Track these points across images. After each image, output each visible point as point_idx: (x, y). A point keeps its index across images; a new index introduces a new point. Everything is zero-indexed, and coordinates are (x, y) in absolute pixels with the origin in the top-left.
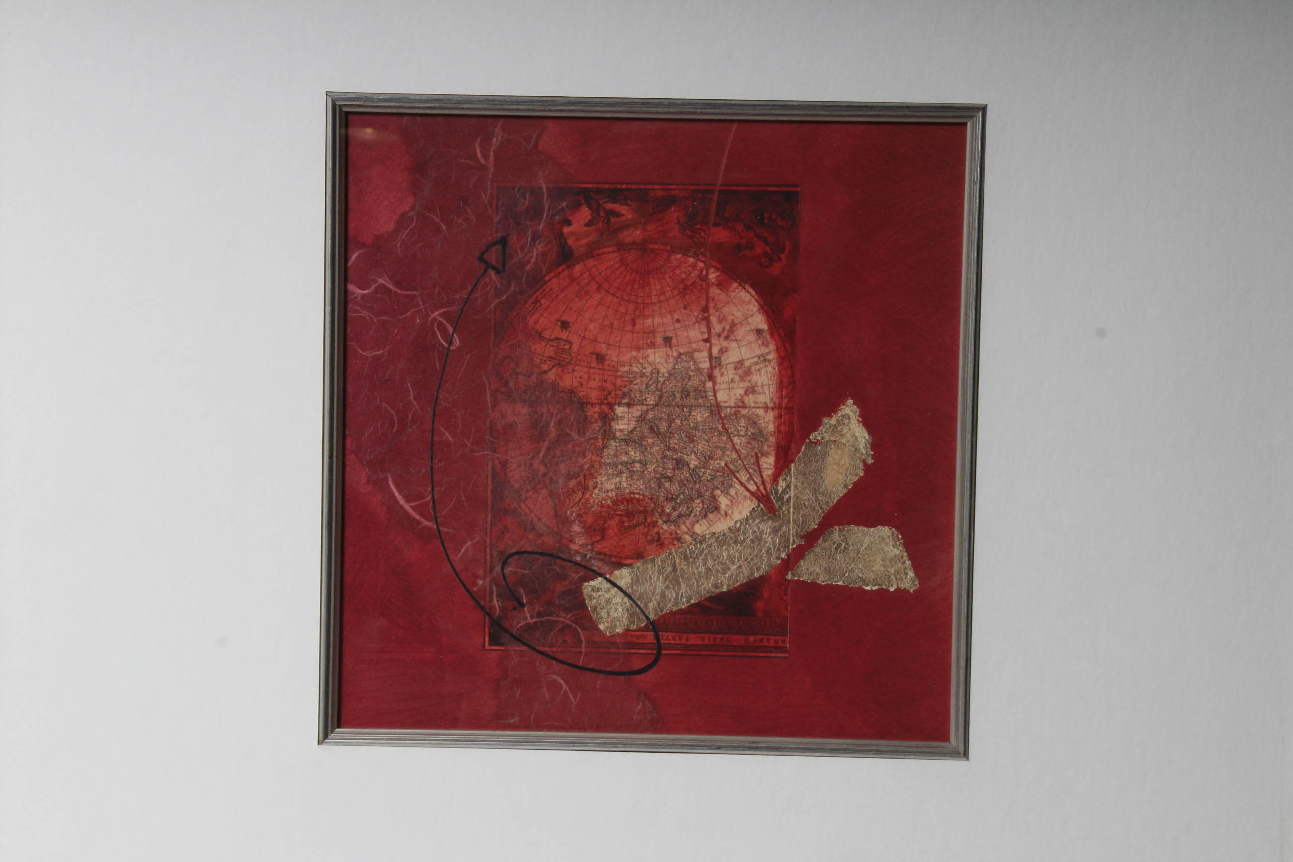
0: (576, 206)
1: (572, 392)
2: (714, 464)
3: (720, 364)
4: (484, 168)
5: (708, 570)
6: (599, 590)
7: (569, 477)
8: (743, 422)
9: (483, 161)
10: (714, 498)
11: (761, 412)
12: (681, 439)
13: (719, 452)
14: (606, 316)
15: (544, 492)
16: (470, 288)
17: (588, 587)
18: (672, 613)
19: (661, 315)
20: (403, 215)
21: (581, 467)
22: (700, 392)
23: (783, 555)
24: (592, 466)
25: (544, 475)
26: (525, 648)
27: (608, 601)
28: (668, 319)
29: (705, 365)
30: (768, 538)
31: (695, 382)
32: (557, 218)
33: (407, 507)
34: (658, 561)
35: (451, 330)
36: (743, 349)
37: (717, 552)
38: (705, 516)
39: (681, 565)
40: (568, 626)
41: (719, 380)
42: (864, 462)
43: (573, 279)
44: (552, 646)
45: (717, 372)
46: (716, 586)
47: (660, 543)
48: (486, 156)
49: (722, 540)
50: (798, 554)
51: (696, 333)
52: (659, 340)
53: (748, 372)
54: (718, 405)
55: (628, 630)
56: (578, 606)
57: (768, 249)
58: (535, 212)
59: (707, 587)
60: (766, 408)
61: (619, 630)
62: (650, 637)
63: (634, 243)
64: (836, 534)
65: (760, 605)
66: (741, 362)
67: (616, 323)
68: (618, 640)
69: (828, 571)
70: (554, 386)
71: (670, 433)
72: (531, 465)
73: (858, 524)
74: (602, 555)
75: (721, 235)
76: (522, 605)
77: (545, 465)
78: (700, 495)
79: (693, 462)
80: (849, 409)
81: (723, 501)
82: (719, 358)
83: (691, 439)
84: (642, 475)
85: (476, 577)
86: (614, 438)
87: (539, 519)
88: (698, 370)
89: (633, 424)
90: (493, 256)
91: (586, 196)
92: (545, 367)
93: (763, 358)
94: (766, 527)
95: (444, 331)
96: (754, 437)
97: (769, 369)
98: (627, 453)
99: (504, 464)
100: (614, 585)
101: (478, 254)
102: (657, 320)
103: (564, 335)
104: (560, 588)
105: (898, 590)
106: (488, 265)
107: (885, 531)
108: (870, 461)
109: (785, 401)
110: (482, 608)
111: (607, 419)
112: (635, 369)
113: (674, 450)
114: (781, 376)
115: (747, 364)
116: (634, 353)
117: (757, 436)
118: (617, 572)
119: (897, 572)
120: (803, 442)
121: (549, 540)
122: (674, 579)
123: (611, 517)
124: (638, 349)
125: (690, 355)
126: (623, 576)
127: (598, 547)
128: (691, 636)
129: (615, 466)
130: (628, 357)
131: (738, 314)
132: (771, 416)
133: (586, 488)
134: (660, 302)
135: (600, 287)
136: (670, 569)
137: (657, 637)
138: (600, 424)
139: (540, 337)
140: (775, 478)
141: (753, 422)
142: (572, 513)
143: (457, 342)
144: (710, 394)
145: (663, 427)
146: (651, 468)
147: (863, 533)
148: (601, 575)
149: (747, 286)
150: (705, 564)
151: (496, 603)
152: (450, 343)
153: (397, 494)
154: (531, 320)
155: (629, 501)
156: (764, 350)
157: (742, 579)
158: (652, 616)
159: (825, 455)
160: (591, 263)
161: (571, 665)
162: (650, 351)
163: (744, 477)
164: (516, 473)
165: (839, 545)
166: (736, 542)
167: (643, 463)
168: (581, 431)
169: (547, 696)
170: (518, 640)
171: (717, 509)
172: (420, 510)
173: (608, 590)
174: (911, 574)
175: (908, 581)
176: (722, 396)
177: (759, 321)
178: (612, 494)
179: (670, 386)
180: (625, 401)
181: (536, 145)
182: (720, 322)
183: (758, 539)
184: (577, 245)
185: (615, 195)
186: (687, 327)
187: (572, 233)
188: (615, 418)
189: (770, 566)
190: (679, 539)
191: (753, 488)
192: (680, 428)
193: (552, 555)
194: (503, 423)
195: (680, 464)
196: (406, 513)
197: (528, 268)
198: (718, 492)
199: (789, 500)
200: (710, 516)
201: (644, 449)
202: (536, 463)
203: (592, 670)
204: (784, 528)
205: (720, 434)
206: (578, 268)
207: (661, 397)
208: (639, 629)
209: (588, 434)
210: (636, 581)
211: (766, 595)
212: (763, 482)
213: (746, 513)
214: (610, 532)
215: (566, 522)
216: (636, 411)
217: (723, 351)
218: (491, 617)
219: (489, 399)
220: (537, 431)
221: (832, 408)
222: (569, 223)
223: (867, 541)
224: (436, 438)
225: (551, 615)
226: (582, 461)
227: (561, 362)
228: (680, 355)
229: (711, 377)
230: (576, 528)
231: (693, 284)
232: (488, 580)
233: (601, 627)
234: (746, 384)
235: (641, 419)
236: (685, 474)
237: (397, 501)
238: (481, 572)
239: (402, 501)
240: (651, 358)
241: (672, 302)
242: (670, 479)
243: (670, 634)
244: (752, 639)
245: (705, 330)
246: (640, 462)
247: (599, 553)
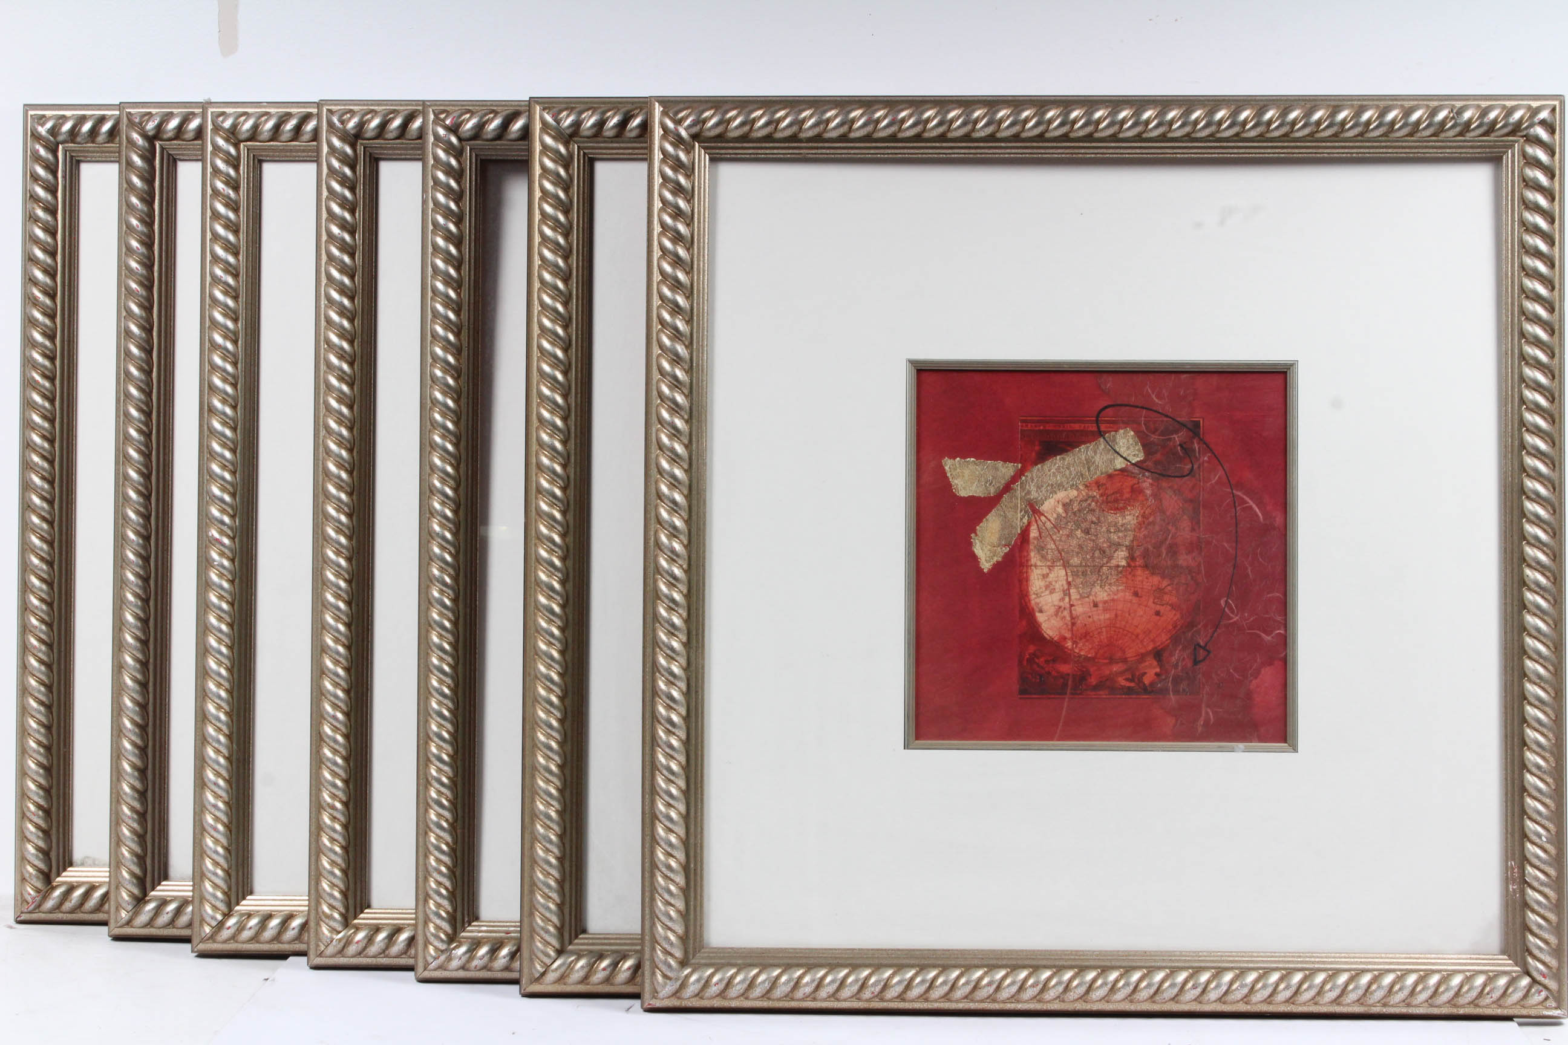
0: (1152, 684)
1: (1153, 574)
2: (1066, 532)
3: (1064, 591)
4: (1208, 706)
5: (1069, 469)
6: (1134, 455)
7: (1153, 523)
8: (1049, 557)
9: (1209, 710)
10: (1066, 511)
11: (1039, 563)
12: (1087, 546)
13: (1063, 539)
14: (1133, 619)
15: (1168, 513)
16: (1215, 634)
17: (1141, 457)
18: (1090, 442)
19: (1100, 620)
20: (1256, 678)
21: (1146, 528)
22: (1075, 574)
23: (1023, 478)
24: (1140, 529)
25: (1168, 523)
26: (1179, 419)
27: (1128, 448)
28: (1096, 618)
29: (1072, 591)
30: (1033, 489)
31: (1079, 581)
32: (1163, 677)
33: (1251, 503)
34: (1098, 473)
35: (1226, 609)
36: (1050, 600)
37: (1064, 479)
38: (1071, 500)
39: (1085, 471)
40: (1154, 433)
41: (1065, 583)
42: (976, 535)
43: (1153, 641)
44: (1162, 421)
45: (1066, 587)
46: (1064, 459)
47: (1098, 484)
48: (1207, 713)
49: (1061, 486)
50: (1014, 479)
51: (1079, 610)
52: (1100, 605)
53: (1047, 587)
54: (1065, 567)
55: (1116, 431)
56: (1147, 447)
57: (1037, 660)
58: (1177, 680)
59: (1069, 458)
60: (1036, 566)
61: (1121, 431)
62: (1103, 428)
63: (1117, 663)
64: (992, 491)
65: (1037, 448)
66: (1051, 593)
67: (1127, 615)
68: (1121, 425)
69: (997, 469)
70: (1163, 577)
71: (1093, 550)
72: (1177, 529)
73: (979, 498)
74: (1132, 476)
75: (1065, 668)
76: (1181, 445)
77: (1168, 530)
78: (1074, 513)
79: (1079, 533)
80: (986, 566)
81: (1060, 510)
82: (1065, 595)
83: (1080, 547)
84: (1109, 524)
85: (1209, 462)
86: (1126, 546)
87: (1171, 497)
88: (1077, 587)
89: (1116, 555)
90: (1202, 653)
91: (1145, 690)
92: (1169, 588)
93: (1038, 595)
94: (1034, 495)
95: (1231, 609)
96: (1042, 548)
97: (1034, 589)
98: (1119, 538)
99: (1193, 530)
100: (1125, 459)
101: (1211, 655)
102: (1102, 617)
103: (1158, 608)
104: (1158, 456)
105: (954, 458)
106: (1204, 648)
107: (963, 493)
108: (973, 535)
109: (1025, 570)
110: (1205, 443)
111: (1131, 558)
112: (1115, 588)
113: (1090, 540)
114: (1027, 586)
115: (1047, 592)
116: (1116, 597)
117: (1041, 549)
118: (1124, 466)
119: (955, 469)
120: (1013, 546)
121: (1164, 484)
122: (1089, 462)
123: (1128, 499)
124: (1113, 600)
125: (1082, 597)
126: (1120, 464)
127: (1135, 481)
128: (1078, 428)
129: (1126, 530)
130: (1119, 596)
131: (1053, 621)
132: (1033, 561)
133: (1143, 516)
134: (1101, 628)
135: (1137, 636)
136: (1092, 468)
137: (1098, 428)
138: (1136, 555)
139: (1172, 605)
140: (1029, 524)
141: (1044, 558)
142: (1151, 501)
143: (1222, 602)
144: (1069, 574)
145: (1097, 554)
146: (1104, 529)
147: (976, 492)
148: (1133, 464)
149: (1048, 638)
150: (1070, 472)
151: (1196, 446)
152: (1226, 602)
153: (1257, 510)
154: (1178, 616)
155: (1117, 509)
156: (1038, 600)
157: (1048, 463)
158: (1102, 440)
159: (1000, 539)
160: (1143, 651)
161: (1151, 410)
162: (1106, 598)
163: (1049, 525)
164: (1185, 523)
165: (990, 484)
166: (1052, 485)
167: (1109, 531)
168: (1147, 550)
169: (1164, 391)
170: (1183, 425)
171: (1064, 505)
172: (1244, 502)
173: (1128, 455)
174: (947, 468)
175: (948, 464)
176: (1063, 572)
177: (1041, 618)
178: (1127, 513)
179: (1094, 577)
180: (1120, 569)
181: (1177, 720)
182: (1064, 617)
183: (1039, 487)
184: (1151, 661)
185: (1129, 691)
186: (1084, 613)
187: (1154, 668)
188: (1125, 558)
189: (1031, 472)
190: (1086, 486)
191: (1043, 518)
192: (1087, 553)
193: (1164, 476)
194: (1194, 554)
195: (1087, 532)
196: (1251, 499)
197: (1181, 647)
198: (1064, 515)
199: (1021, 511)
200: (1068, 501)
201: (1109, 540)
202: (1173, 530)
203: (1137, 407)
204: (1023, 494)
205: (1063, 550)
206: (1150, 648)
207: (1099, 571)
208: (1109, 432)
209: (1142, 548)
210: (1112, 461)
211: (1034, 454)
212: (1036, 521)
213: (1047, 503)
214: (1128, 490)
215: (1154, 495)
216: (1114, 562)
217: (1062, 599)
218: (1199, 438)
219: (1203, 568)
220: (1173, 550)
221: (997, 566)
222: (1157, 675)
223: (974, 488)
224: (1234, 545)
225: (1163, 440)
226: (1146, 532)
227: (1159, 592)
228: (1088, 597)
229: (1069, 583)
230: (1148, 492)
231: (1081, 639)
232: (1201, 460)
233: (1132, 433)
234: (1048, 580)
235: (1110, 558)
236: (1084, 525)
237: (1257, 505)
238: (1206, 465)
239: (1254, 506)
240: (1105, 594)
241: (1093, 628)
242: (1092, 522)
243: (1090, 429)
244: (1042, 428)
245: (1073, 612)
246: (1111, 532)
247: (1134, 477)
